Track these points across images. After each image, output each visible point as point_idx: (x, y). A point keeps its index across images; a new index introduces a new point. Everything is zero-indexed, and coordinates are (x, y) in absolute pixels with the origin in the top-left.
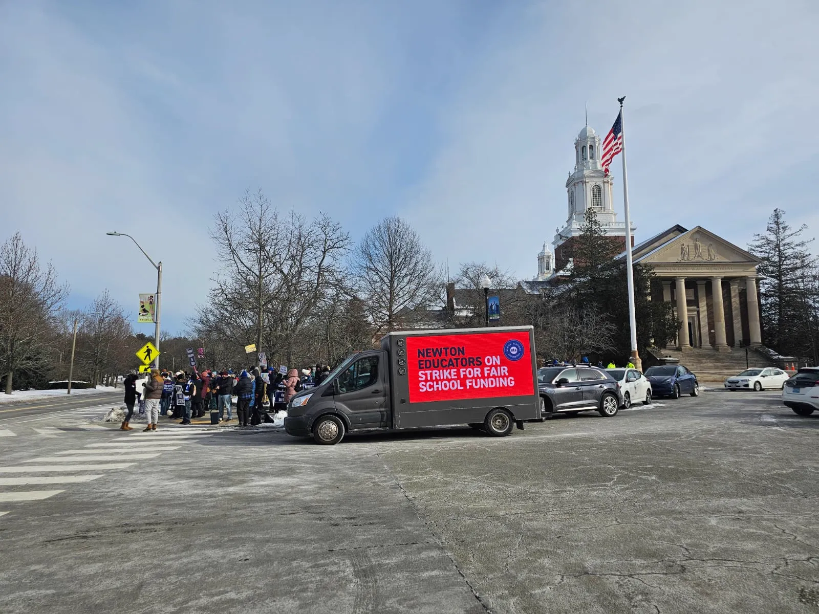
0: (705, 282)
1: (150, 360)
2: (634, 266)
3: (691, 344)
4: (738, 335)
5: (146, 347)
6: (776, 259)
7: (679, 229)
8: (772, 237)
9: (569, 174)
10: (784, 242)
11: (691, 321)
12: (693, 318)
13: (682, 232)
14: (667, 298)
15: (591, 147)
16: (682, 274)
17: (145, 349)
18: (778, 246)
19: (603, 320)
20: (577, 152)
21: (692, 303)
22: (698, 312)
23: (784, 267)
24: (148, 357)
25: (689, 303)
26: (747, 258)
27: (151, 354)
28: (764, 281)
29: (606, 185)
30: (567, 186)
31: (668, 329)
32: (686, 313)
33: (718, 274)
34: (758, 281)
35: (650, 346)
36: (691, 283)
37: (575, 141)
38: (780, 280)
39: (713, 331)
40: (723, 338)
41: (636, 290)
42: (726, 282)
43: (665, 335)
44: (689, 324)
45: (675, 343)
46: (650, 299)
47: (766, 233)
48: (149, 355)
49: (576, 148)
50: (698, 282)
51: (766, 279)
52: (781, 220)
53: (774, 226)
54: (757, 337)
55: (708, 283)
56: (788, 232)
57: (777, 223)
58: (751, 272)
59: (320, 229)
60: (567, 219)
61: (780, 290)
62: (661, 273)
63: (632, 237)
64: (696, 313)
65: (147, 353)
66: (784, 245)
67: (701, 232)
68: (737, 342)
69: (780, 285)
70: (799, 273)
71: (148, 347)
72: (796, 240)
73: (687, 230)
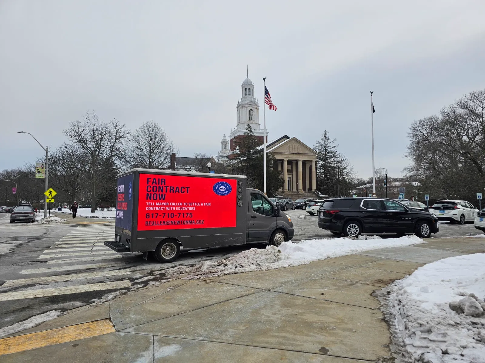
0: (296, 162)
1: (51, 196)
2: (267, 153)
3: (289, 190)
4: (308, 186)
5: (49, 190)
6: (324, 153)
7: (286, 137)
8: (323, 143)
9: (238, 101)
10: (327, 146)
11: (289, 179)
12: (290, 178)
13: (288, 139)
14: (280, 169)
15: (249, 89)
16: (286, 158)
17: (49, 191)
18: (325, 147)
19: (253, 180)
20: (243, 90)
21: (290, 171)
22: (292, 175)
23: (327, 156)
24: (50, 195)
25: (289, 171)
26: (313, 153)
27: (52, 194)
28: (319, 162)
29: (256, 109)
30: (237, 107)
31: (279, 183)
32: (286, 176)
33: (301, 159)
34: (316, 162)
35: (272, 191)
36: (290, 162)
37: (242, 85)
38: (325, 162)
39: (297, 184)
40: (301, 187)
41: (267, 164)
42: (304, 163)
43: (278, 185)
44: (288, 180)
45: (282, 189)
46: (273, 169)
47: (321, 141)
48: (51, 194)
49: (242, 88)
50: (293, 162)
51: (320, 161)
52: (327, 136)
53: (324, 138)
54: (314, 187)
55: (297, 162)
56: (329, 141)
57: (325, 137)
58: (313, 158)
59: (114, 127)
60: (237, 125)
61: (324, 166)
62: (278, 157)
63: (267, 137)
64: (291, 175)
65: (50, 193)
66: (328, 147)
67: (294, 139)
68: (307, 189)
69: (325, 164)
70: (332, 159)
71: (50, 190)
72: (332, 145)
73: (290, 138)
